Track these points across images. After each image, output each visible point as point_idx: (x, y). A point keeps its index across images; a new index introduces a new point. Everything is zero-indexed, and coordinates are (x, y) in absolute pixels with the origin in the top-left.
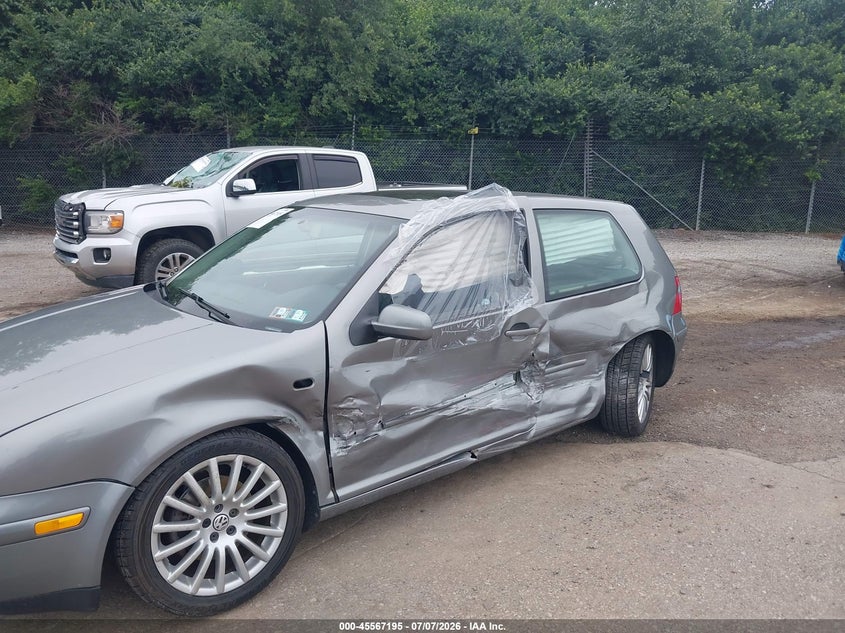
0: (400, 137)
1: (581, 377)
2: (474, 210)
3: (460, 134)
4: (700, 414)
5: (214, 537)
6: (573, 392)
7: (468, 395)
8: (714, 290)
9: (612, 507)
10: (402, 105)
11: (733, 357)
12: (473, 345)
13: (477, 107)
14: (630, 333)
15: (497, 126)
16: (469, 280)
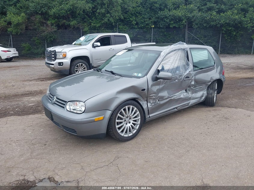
0: (131, 29)
1: (201, 91)
2: (176, 48)
3: (148, 27)
4: (228, 101)
5: (126, 124)
6: (199, 94)
7: (176, 94)
8: (227, 71)
9: (211, 121)
10: (131, 19)
11: (235, 88)
12: (177, 82)
13: (153, 19)
14: (213, 79)
15: (159, 25)
16: (176, 66)
